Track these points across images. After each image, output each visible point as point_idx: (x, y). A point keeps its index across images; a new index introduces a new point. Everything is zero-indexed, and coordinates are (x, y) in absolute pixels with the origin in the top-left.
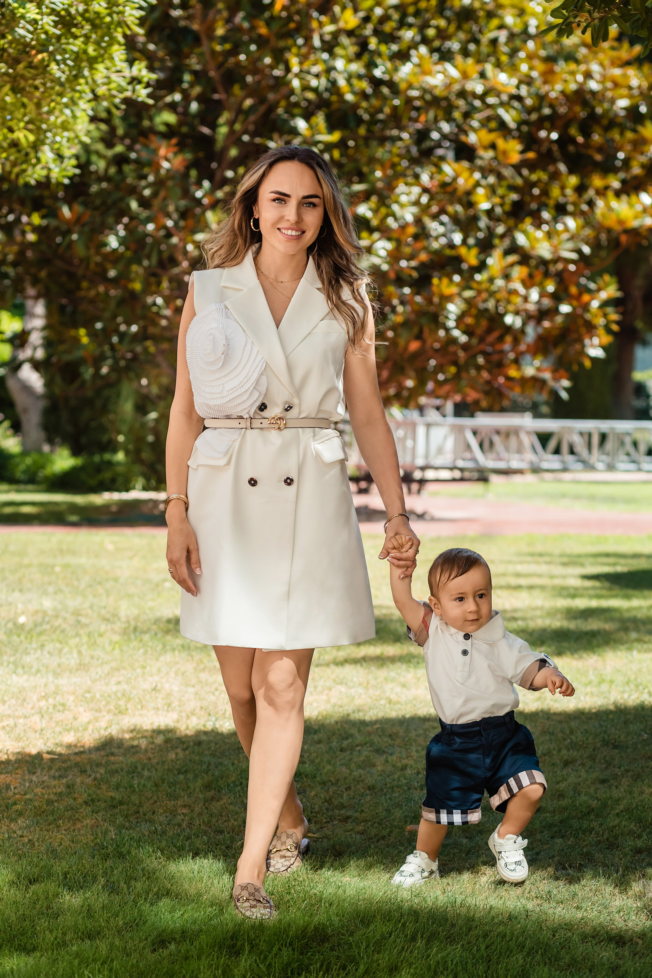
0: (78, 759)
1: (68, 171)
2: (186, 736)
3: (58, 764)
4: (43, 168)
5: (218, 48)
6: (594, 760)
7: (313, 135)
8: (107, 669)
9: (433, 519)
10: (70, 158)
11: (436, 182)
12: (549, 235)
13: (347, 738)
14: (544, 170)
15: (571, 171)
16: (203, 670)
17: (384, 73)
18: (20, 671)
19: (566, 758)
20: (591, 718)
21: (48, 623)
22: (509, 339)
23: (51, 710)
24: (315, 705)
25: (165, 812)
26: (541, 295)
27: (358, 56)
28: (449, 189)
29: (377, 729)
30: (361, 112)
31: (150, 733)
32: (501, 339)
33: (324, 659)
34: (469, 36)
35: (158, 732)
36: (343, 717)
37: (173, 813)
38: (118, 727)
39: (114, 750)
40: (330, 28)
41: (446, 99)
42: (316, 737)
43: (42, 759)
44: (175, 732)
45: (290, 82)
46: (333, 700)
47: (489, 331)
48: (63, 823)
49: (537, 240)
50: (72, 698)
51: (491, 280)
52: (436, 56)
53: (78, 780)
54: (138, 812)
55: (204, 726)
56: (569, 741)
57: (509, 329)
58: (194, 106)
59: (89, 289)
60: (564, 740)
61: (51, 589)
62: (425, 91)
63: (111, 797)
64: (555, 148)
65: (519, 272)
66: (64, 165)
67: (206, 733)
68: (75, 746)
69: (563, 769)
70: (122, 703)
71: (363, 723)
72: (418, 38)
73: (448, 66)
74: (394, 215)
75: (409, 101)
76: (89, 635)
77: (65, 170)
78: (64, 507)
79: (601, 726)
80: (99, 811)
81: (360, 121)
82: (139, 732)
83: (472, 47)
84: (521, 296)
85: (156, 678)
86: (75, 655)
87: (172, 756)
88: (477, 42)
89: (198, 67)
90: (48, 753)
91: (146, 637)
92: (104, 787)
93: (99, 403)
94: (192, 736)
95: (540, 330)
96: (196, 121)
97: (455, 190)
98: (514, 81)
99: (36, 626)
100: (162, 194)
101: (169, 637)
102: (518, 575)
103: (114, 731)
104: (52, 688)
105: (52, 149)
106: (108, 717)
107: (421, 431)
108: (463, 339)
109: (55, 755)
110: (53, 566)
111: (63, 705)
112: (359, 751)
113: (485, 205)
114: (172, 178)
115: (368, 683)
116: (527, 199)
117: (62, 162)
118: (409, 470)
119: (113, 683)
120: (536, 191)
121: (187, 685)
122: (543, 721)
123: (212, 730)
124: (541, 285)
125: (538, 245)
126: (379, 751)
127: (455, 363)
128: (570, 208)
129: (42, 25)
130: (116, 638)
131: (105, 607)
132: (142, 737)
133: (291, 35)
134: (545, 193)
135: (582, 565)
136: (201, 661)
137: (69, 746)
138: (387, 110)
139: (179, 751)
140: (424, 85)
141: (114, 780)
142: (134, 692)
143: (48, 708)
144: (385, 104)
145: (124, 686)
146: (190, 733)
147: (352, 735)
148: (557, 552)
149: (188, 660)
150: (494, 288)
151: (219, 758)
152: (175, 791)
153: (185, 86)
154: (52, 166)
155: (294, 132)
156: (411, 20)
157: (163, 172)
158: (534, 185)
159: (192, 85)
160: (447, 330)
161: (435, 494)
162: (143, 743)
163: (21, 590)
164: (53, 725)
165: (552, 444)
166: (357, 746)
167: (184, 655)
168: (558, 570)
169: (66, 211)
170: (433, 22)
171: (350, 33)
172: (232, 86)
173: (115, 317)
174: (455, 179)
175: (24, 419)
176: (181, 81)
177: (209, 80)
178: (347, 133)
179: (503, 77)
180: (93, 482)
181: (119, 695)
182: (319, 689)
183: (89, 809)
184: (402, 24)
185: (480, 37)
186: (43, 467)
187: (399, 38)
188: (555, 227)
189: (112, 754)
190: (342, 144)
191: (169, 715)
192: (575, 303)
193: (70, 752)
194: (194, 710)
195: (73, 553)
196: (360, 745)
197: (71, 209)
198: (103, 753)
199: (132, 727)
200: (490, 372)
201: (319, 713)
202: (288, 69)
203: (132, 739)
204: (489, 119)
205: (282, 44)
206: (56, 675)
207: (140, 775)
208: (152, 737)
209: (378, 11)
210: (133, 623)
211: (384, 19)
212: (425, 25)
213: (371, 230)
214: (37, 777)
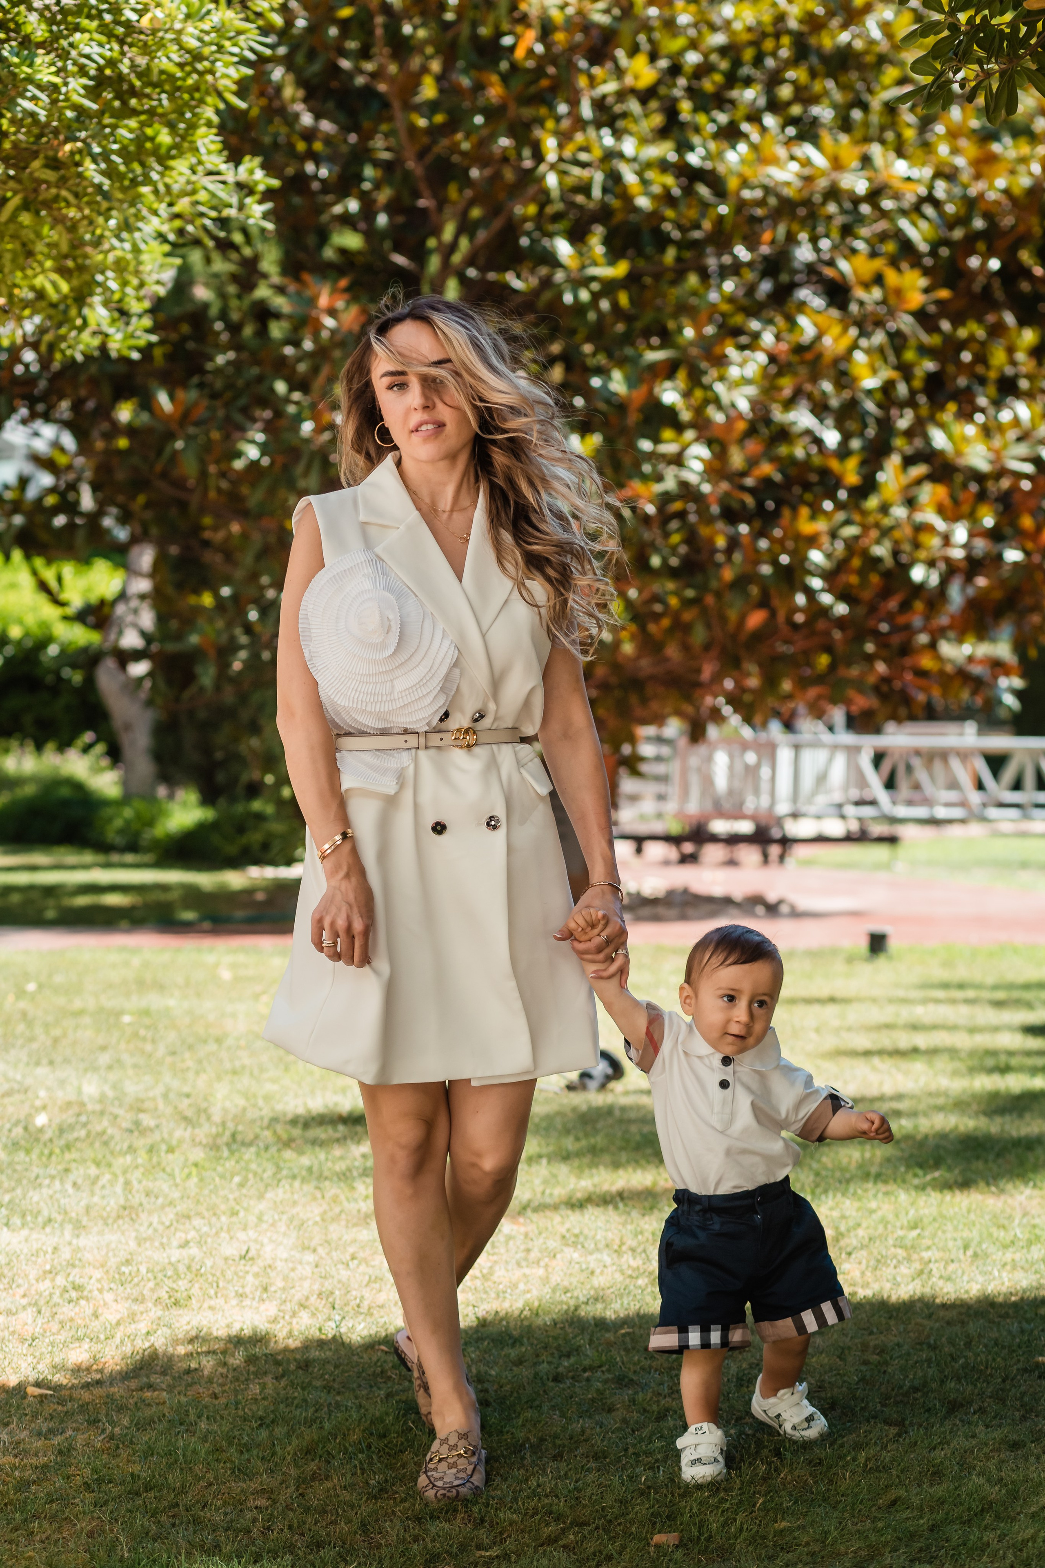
0: (86, 1396)
1: (139, 338)
2: (286, 1350)
3: (52, 1407)
4: (94, 333)
5: (422, 122)
6: (1003, 1401)
7: (583, 267)
8: (169, 1215)
9: (796, 914)
10: (140, 316)
11: (784, 347)
12: (987, 432)
13: (568, 1356)
14: (980, 320)
15: (1023, 322)
16: (336, 1219)
17: (704, 159)
18: (16, 1221)
19: (952, 1396)
20: (1006, 1316)
21: (85, 1125)
22: (919, 606)
23: (56, 1299)
24: (522, 1286)
25: (225, 1504)
26: (971, 535)
27: (663, 133)
28: (809, 356)
29: (624, 1335)
30: (667, 227)
31: (222, 1345)
32: (905, 606)
33: (551, 1195)
34: (850, 96)
35: (237, 1341)
36: (566, 1312)
37: (240, 1504)
38: (167, 1331)
39: (155, 1379)
40: (610, 87)
41: (807, 202)
42: (513, 1353)
43: (25, 1396)
44: (268, 1342)
45: (543, 177)
46: (555, 1279)
47: (885, 593)
48: (40, 1526)
49: (966, 439)
50: (97, 1274)
51: (884, 509)
52: (791, 131)
53: (81, 1438)
54: (177, 1505)
55: (320, 1330)
56: (962, 1361)
57: (919, 589)
58: (382, 220)
59: (215, 528)
60: (954, 1359)
61: (104, 1059)
62: (767, 189)
63: (132, 1475)
64: (997, 284)
65: (928, 493)
66: (131, 328)
67: (321, 1344)
68: (88, 1370)
69: (945, 1418)
70: (182, 1284)
71: (601, 1324)
72: (762, 102)
73: (808, 150)
74: (717, 402)
75: (741, 206)
76: (151, 1150)
77: (132, 336)
78: (174, 896)
79: (1022, 1331)
80: (106, 1503)
81: (663, 240)
82: (205, 1340)
83: (857, 114)
84: (938, 533)
85: (252, 1234)
86: (119, 1189)
87: (255, 1389)
88: (865, 107)
89: (385, 155)
90: (38, 1384)
91: (249, 1154)
92: (124, 1455)
93: (245, 715)
94: (297, 1349)
95: (970, 591)
96: (387, 245)
97: (819, 356)
98: (927, 172)
99: (61, 1131)
100: (325, 371)
101: (288, 1154)
102: (915, 1027)
103: (160, 1341)
104: (66, 1254)
105: (106, 304)
106: (156, 1312)
107: (785, 755)
108: (841, 609)
109: (49, 1388)
110: (119, 1014)
111: (77, 1288)
112: (588, 1380)
113: (870, 382)
114: (342, 344)
115: (622, 1243)
116: (951, 369)
117: (127, 324)
118: (763, 822)
119: (175, 1243)
120: (966, 356)
121: (305, 1248)
122: (919, 1320)
123: (334, 1337)
124: (972, 517)
125: (967, 449)
126: (622, 1381)
127: (828, 649)
128: (1024, 384)
129: (66, 94)
130: (198, 1154)
131: (188, 1096)
132: (208, 1353)
133: (546, 99)
134: (981, 358)
135: (1029, 1005)
136: (335, 1199)
137: (77, 1370)
138: (707, 225)
139: (269, 1380)
140: (766, 181)
141: (145, 1438)
142: (209, 1263)
143: (51, 1295)
144: (703, 215)
145: (194, 1251)
146: (293, 1344)
147: (578, 1350)
148: (990, 980)
149: (315, 1199)
150: (887, 522)
151: (339, 1393)
152: (249, 1460)
153: (367, 186)
154: (111, 331)
155: (552, 260)
156: (746, 70)
157: (325, 334)
158: (962, 345)
159: (377, 185)
160: (810, 593)
161: (808, 863)
162: (208, 1364)
163: (51, 1063)
164: (55, 1327)
165: (1009, 774)
166: (585, 1370)
167: (309, 1188)
168: (989, 1016)
169: (163, 399)
170: (791, 74)
171: (645, 96)
172: (445, 184)
173: (254, 577)
174: (819, 337)
175: (125, 740)
176: (361, 179)
177: (407, 175)
178: (641, 263)
179: (901, 167)
180: (232, 849)
181: (182, 1268)
182: (534, 1255)
183: (89, 1497)
184: (732, 79)
185: (867, 97)
186: (150, 823)
187: (732, 102)
188: (996, 418)
189: (150, 1386)
190: (631, 280)
191: (262, 1307)
192: (1030, 545)
193: (76, 1382)
194: (307, 1298)
195: (161, 987)
196: (591, 1368)
197: (172, 397)
198: (133, 1384)
199: (193, 1333)
200: (887, 661)
201: (527, 1304)
202: (538, 156)
203: (190, 1355)
204: (883, 237)
205: (527, 112)
206: (79, 1227)
207: (191, 1429)
208: (224, 1352)
209: (693, 58)
210: (231, 1125)
211: (704, 70)
212: (774, 80)
213: (679, 427)
214: (10, 1433)
